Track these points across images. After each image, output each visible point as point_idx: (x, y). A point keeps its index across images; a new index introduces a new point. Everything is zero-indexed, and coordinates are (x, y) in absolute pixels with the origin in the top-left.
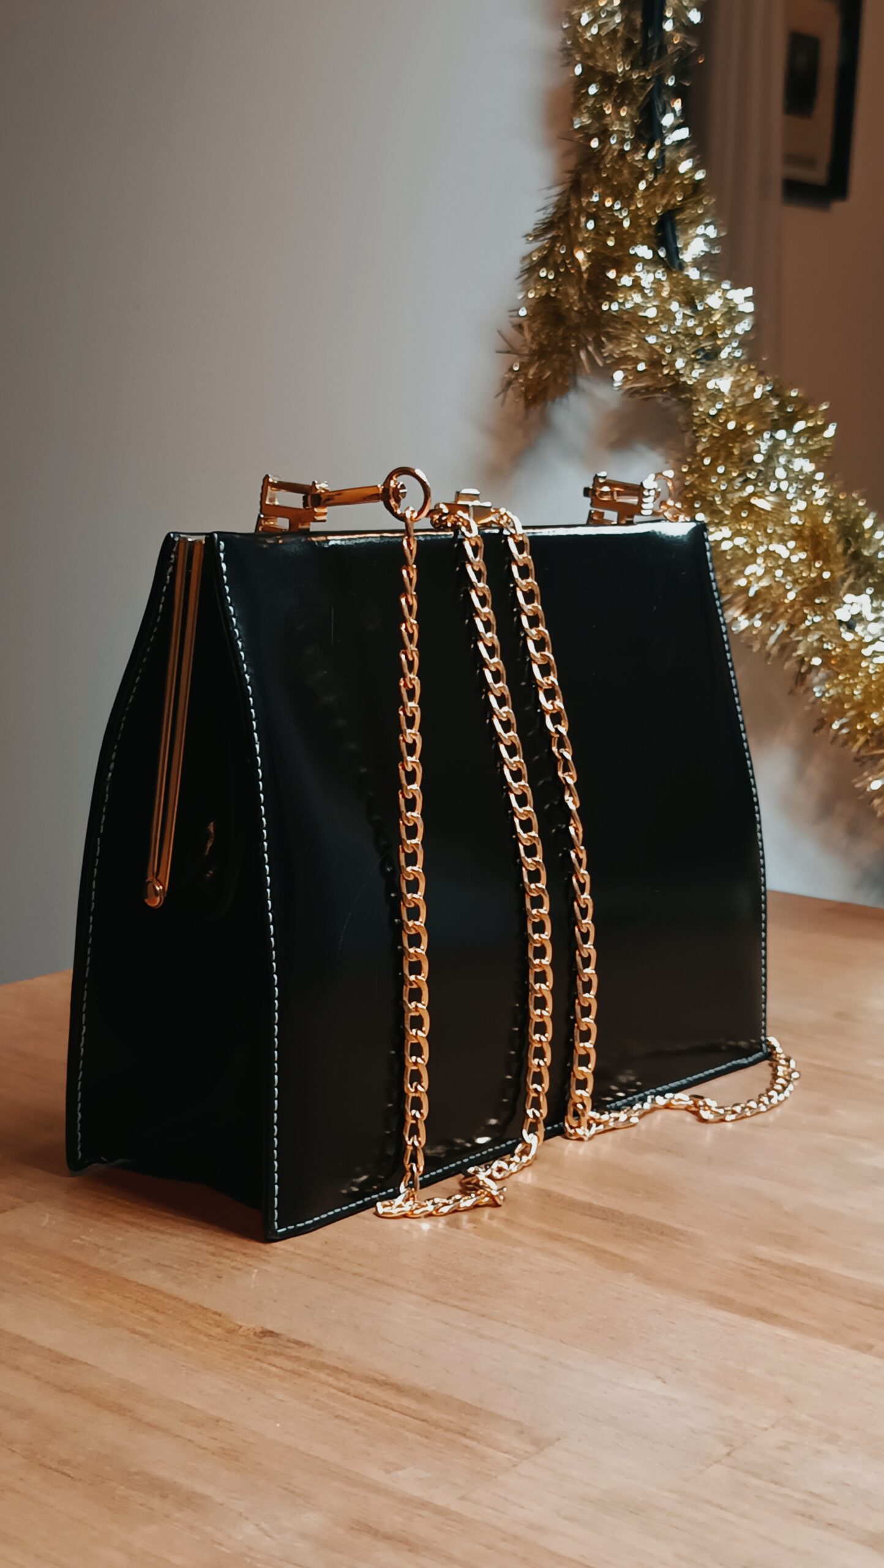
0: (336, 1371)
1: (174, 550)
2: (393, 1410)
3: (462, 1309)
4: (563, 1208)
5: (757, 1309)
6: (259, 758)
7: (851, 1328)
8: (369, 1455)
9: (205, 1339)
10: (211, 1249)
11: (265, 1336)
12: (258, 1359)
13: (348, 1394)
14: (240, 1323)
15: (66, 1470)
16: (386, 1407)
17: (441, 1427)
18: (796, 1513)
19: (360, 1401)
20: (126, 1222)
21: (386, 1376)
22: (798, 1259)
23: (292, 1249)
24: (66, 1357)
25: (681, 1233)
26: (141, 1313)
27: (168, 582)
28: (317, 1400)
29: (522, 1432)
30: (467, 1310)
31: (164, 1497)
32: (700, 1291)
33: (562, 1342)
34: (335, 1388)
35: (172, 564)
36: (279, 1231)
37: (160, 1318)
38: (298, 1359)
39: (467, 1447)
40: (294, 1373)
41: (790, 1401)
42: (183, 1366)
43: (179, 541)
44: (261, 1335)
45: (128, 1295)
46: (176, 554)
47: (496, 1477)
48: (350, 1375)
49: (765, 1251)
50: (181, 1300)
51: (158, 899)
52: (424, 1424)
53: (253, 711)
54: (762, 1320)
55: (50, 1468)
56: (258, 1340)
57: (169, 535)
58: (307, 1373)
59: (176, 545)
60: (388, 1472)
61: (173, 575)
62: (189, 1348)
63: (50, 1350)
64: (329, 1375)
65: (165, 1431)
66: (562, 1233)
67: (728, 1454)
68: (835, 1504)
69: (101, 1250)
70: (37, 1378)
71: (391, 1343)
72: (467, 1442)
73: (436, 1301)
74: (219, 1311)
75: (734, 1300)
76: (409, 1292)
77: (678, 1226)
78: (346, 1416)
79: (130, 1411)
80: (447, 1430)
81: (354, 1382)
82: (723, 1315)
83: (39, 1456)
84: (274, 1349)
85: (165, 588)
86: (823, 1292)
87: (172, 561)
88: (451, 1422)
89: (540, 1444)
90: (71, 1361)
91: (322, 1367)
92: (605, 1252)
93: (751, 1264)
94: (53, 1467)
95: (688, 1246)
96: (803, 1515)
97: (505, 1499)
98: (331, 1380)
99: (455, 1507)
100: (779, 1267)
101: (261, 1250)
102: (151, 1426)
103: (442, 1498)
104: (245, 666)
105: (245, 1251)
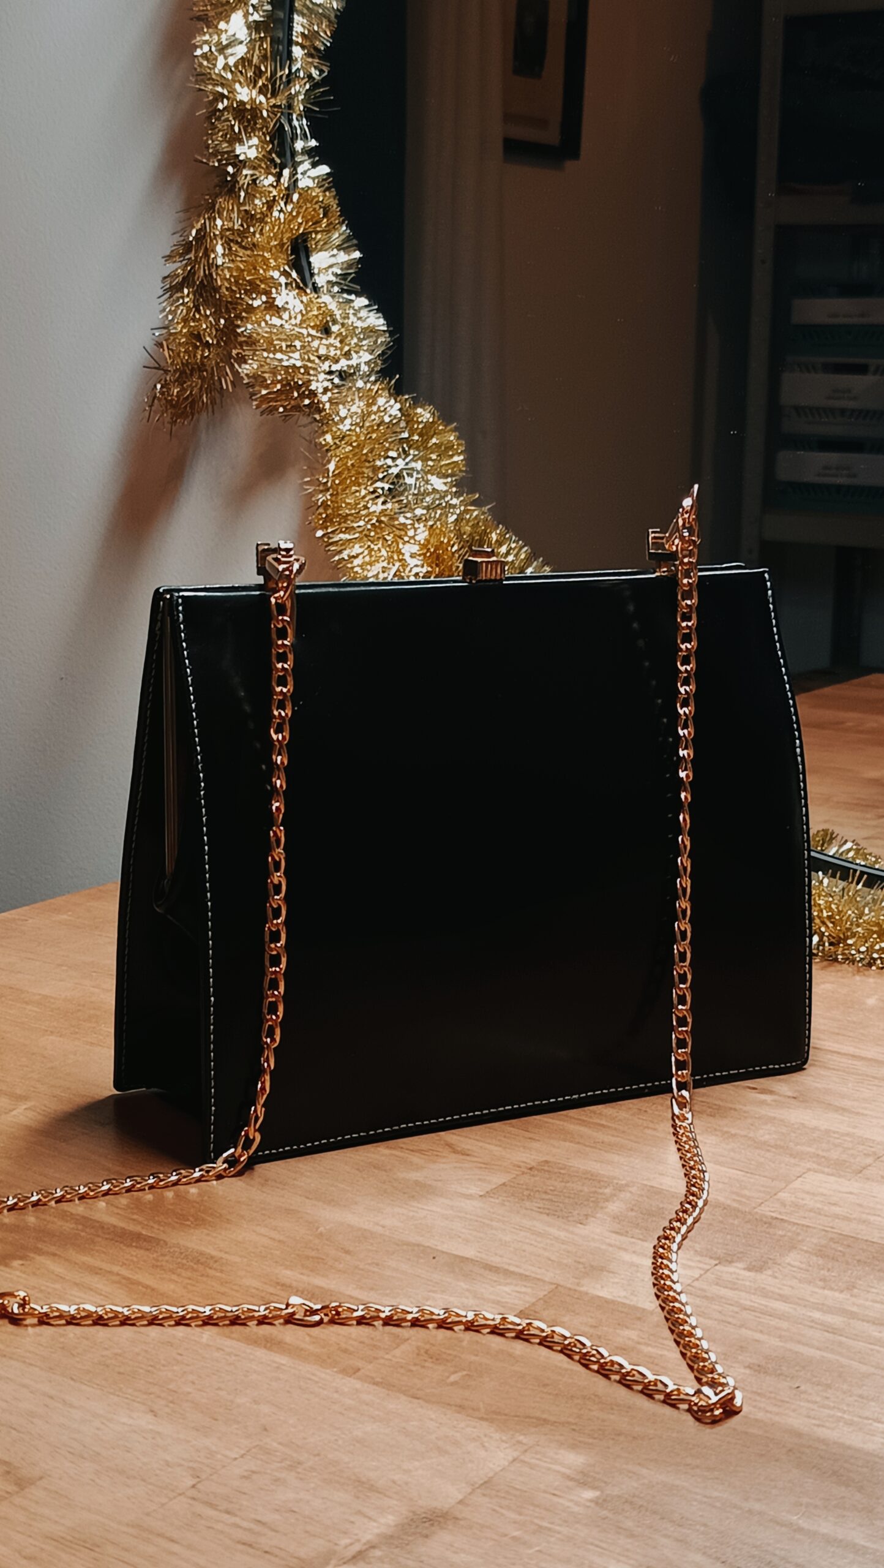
18: (239, 1542)
25: (217, 1261)
33: (72, 1379)
41: (265, 1430)
67: (193, 1486)
68: (277, 1531)
77: (214, 1253)
89: (23, 1484)
96: (244, 1544)
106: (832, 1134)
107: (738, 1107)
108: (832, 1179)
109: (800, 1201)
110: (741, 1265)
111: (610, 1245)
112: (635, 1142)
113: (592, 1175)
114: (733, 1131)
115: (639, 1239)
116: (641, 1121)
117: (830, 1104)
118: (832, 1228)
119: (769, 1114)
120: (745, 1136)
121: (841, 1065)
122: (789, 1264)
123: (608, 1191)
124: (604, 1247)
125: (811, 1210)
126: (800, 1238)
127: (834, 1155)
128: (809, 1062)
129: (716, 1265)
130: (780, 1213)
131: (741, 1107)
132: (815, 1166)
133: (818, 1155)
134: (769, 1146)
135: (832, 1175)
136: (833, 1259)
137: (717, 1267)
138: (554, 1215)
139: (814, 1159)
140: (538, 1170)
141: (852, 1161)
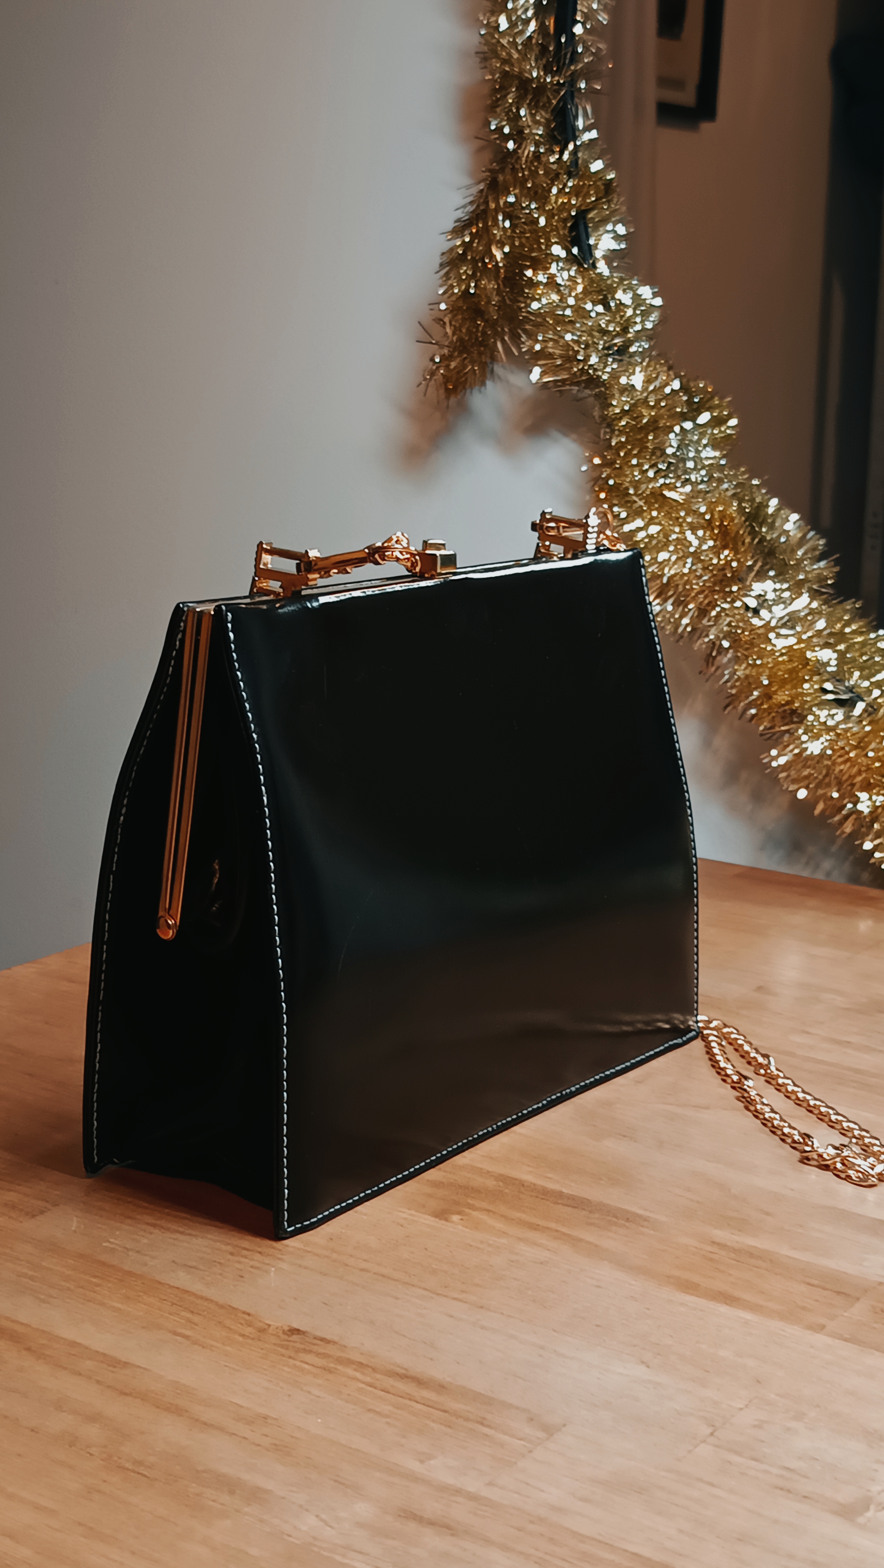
0: (361, 1366)
1: (184, 618)
2: (417, 1402)
3: (461, 1301)
4: (537, 1197)
5: (720, 1292)
6: (266, 809)
7: (804, 1308)
8: (402, 1446)
9: (241, 1339)
10: (229, 1248)
11: (293, 1334)
12: (290, 1357)
13: (375, 1388)
14: (268, 1322)
15: (141, 1470)
16: (410, 1400)
17: (460, 1417)
18: (776, 1487)
19: (387, 1394)
20: (148, 1224)
21: (406, 1369)
22: (750, 1241)
23: (301, 1246)
24: (120, 1361)
25: (646, 1219)
26: (178, 1314)
27: (177, 647)
28: (349, 1395)
29: (532, 1420)
30: (466, 1302)
31: (232, 1492)
32: (669, 1277)
33: (555, 1331)
34: (363, 1383)
35: (181, 631)
36: (289, 1230)
37: (196, 1319)
38: (325, 1356)
39: (487, 1435)
40: (325, 1369)
41: (759, 1382)
42: (226, 1366)
43: (188, 610)
44: (289, 1333)
45: (164, 1298)
46: (186, 622)
47: (515, 1463)
48: (374, 1370)
49: (722, 1235)
50: (212, 1301)
51: (171, 932)
52: (446, 1415)
53: (260, 767)
54: (727, 1304)
55: (128, 1469)
56: (286, 1337)
57: (178, 605)
58: (336, 1369)
59: (185, 614)
60: (422, 1462)
61: (182, 641)
62: (228, 1348)
63: (104, 1355)
64: (355, 1370)
65: (221, 1429)
66: (540, 1222)
67: (712, 1434)
68: (808, 1478)
69: (131, 1253)
70: (98, 1382)
71: (404, 1336)
72: (486, 1430)
73: (438, 1294)
74: (248, 1311)
75: (699, 1285)
76: (413, 1285)
77: (640, 1212)
78: (377, 1410)
79: (187, 1411)
80: (467, 1419)
81: (378, 1376)
82: (691, 1300)
83: (115, 1458)
84: (302, 1346)
85: (174, 652)
86: (776, 1274)
87: (182, 629)
88: (469, 1412)
89: (550, 1430)
90: (126, 1365)
91: (349, 1362)
92: (581, 1240)
93: (709, 1248)
94: (130, 1468)
95: (652, 1232)
96: (781, 1489)
97: (527, 1484)
98: (358, 1375)
99: (486, 1492)
100: (735, 1251)
101: (274, 1248)
102: (207, 1425)
103: (473, 1485)
104: (252, 726)
105: (259, 1250)
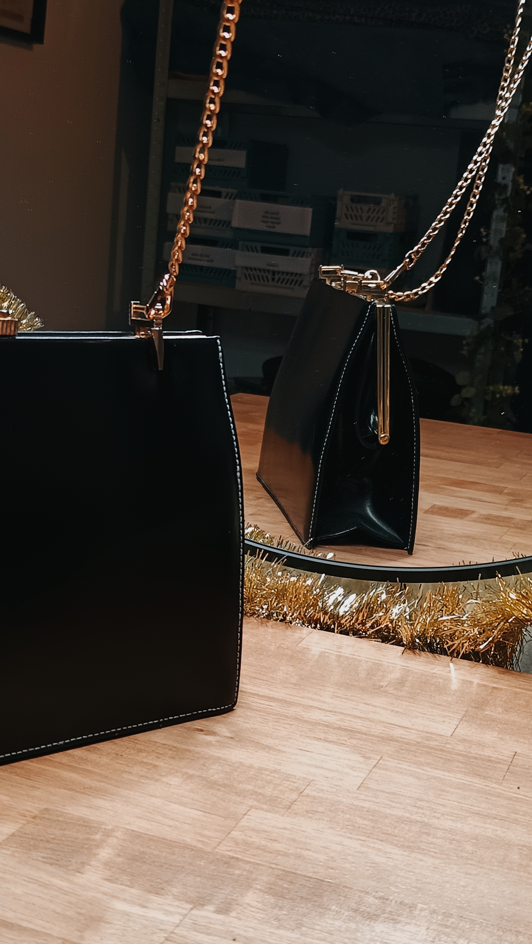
106: (264, 772)
107: (192, 748)
108: (269, 815)
109: (249, 838)
110: (211, 908)
111: (105, 894)
112: (116, 787)
113: (84, 822)
114: (191, 772)
115: (127, 886)
116: (118, 765)
117: (258, 743)
118: (277, 864)
119: (216, 754)
120: (200, 776)
121: (262, 706)
122: (248, 904)
123: (98, 837)
124: (100, 896)
125: (258, 848)
126: (254, 876)
127: (268, 791)
128: (237, 703)
129: (192, 909)
130: (235, 852)
131: (193, 748)
132: (255, 803)
133: (256, 792)
134: (218, 785)
135: (269, 811)
136: (281, 896)
137: (193, 912)
138: (57, 864)
139: (254, 797)
140: (41, 818)
141: (282, 797)
